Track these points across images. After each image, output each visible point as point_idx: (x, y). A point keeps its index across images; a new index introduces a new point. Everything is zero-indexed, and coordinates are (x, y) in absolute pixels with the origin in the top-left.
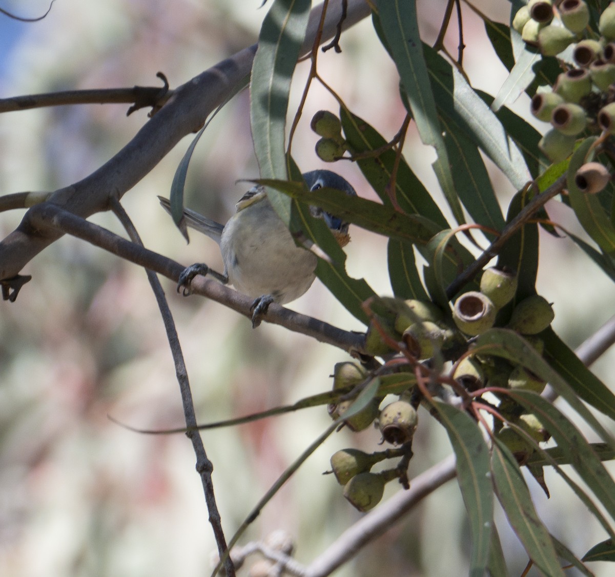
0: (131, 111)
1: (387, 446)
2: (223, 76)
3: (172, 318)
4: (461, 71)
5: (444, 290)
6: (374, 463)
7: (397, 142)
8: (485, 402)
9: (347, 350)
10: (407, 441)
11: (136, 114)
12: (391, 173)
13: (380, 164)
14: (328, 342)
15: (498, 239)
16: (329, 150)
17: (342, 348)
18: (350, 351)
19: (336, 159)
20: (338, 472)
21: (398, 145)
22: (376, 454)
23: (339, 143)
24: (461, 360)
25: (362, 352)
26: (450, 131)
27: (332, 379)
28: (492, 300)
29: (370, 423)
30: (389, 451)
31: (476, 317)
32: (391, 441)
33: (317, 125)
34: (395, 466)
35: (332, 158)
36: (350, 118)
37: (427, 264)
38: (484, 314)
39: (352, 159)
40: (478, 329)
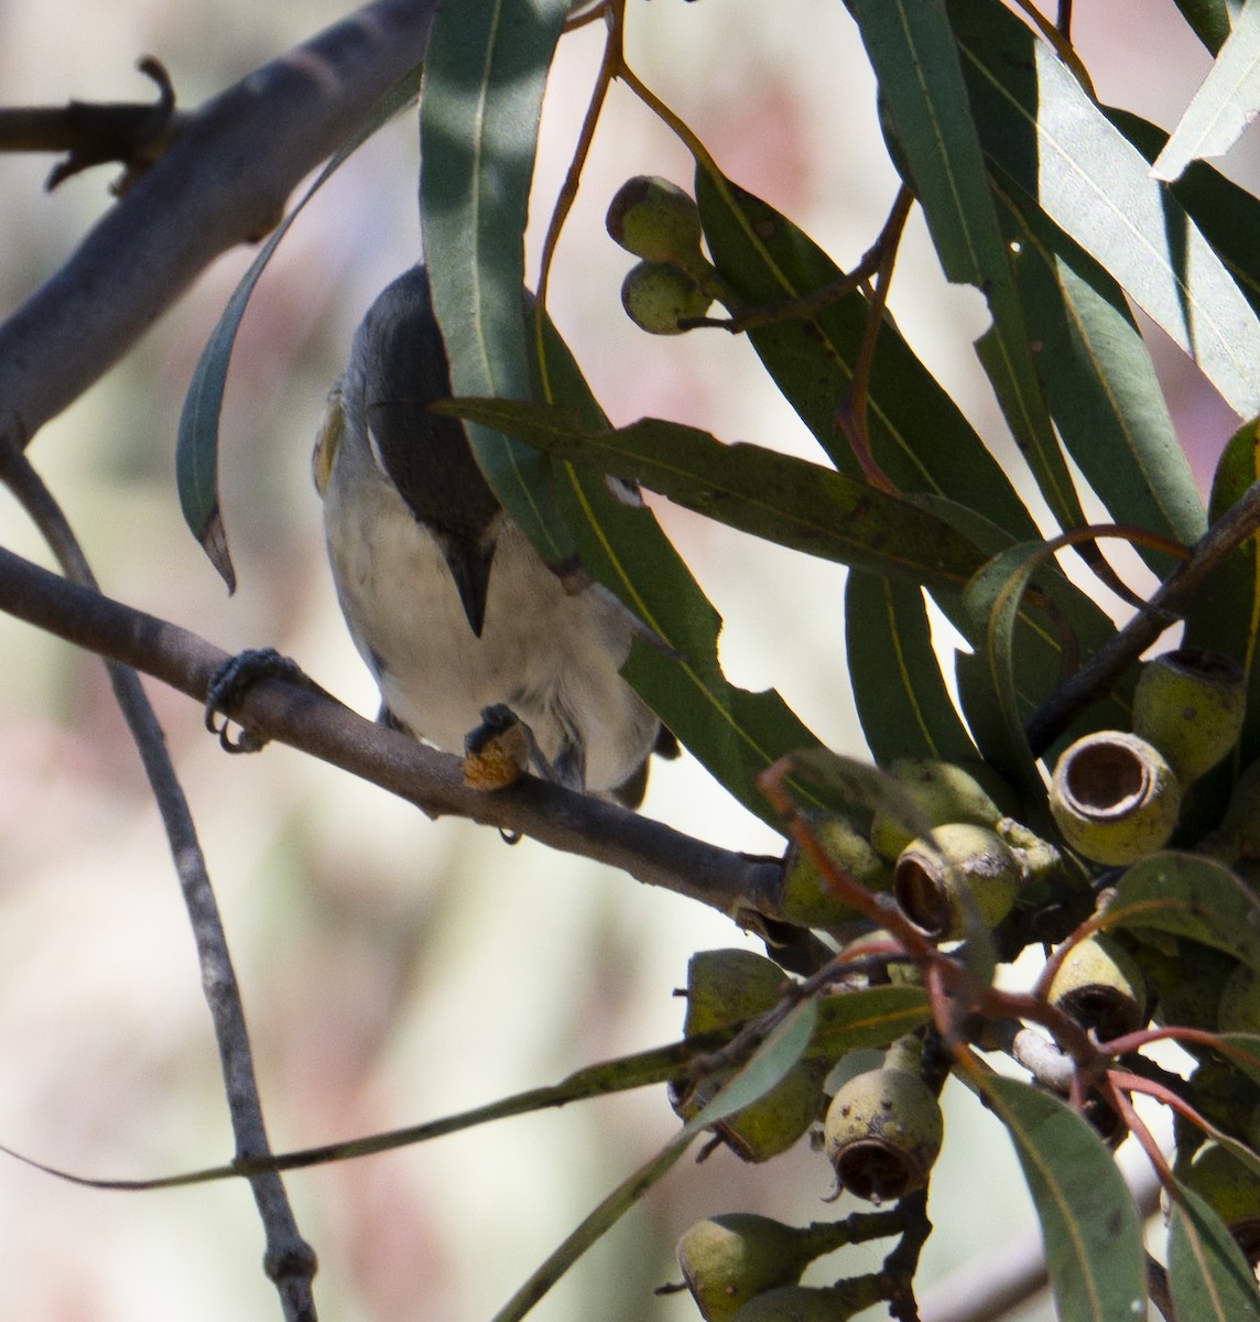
0: (59, 177)
1: (852, 1205)
2: (328, 76)
3: (186, 810)
4: (1067, 55)
5: (1020, 726)
6: (812, 1256)
7: (871, 273)
8: (1149, 1070)
9: (725, 908)
10: (909, 1190)
11: (73, 184)
12: (852, 367)
13: (821, 339)
14: (665, 885)
15: (1184, 567)
16: (662, 299)
17: (709, 902)
18: (735, 910)
19: (685, 325)
20: (700, 1287)
21: (873, 280)
22: (817, 1228)
23: (694, 277)
24: (1076, 941)
25: (771, 916)
26: (1034, 240)
27: (683, 1001)
28: (1168, 756)
29: (799, 1135)
30: (856, 1217)
31: (1118, 809)
32: (862, 1190)
33: (627, 219)
34: (877, 1267)
35: (673, 321)
36: (727, 197)
37: (968, 649)
38: (1147, 800)
39: (733, 327)
40: (1127, 845)
